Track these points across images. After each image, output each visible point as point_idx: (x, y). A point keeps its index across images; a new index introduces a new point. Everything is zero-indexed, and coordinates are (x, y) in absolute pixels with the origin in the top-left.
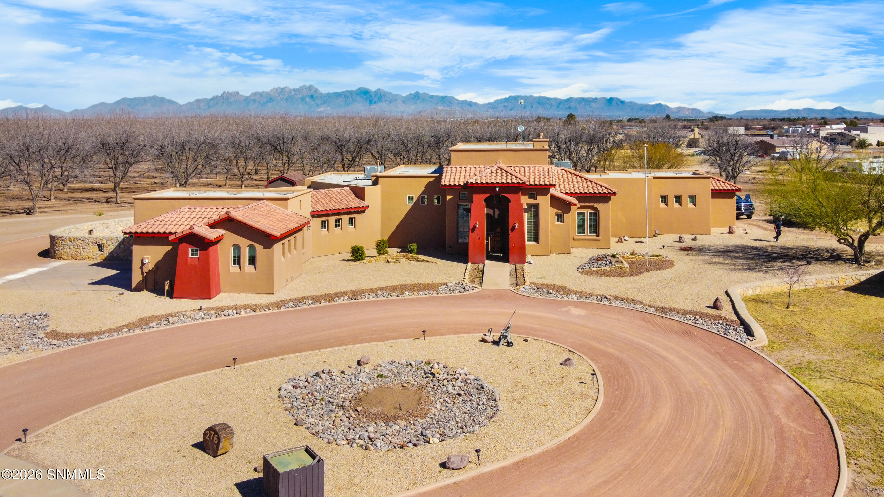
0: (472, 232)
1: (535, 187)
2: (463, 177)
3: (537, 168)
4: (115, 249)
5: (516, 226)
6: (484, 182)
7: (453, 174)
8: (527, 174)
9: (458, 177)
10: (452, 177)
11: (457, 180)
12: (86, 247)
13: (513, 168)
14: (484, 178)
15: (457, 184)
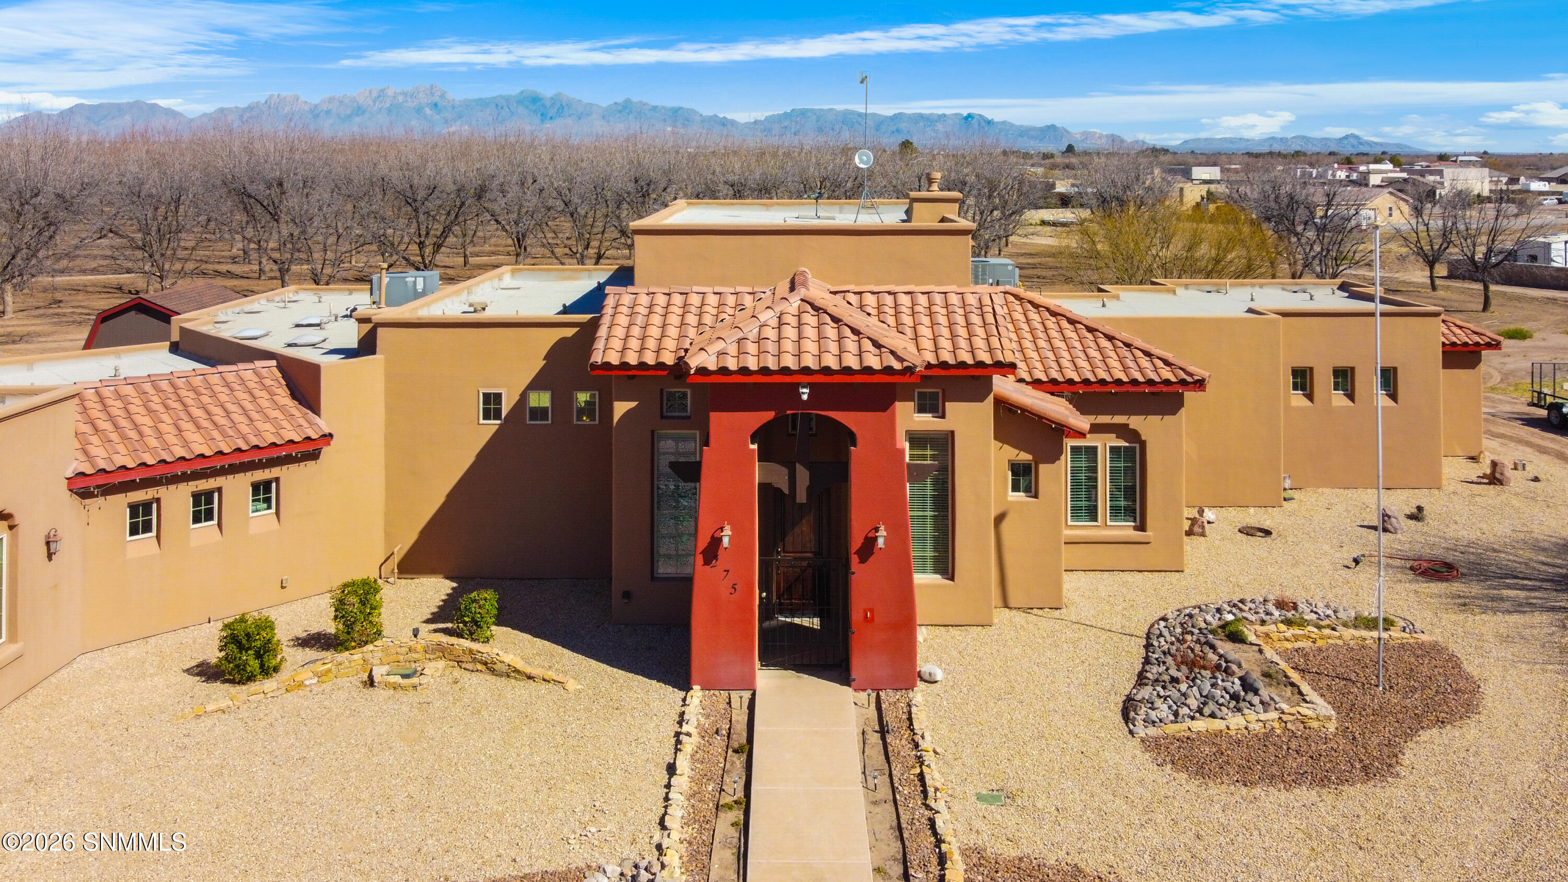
0: (707, 562)
1: (942, 373)
2: (673, 332)
3: (938, 299)
5: (881, 542)
6: (753, 364)
7: (640, 320)
8: (907, 320)
9: (654, 332)
10: (636, 331)
11: (651, 344)
13: (853, 298)
14: (752, 348)
15: (650, 359)
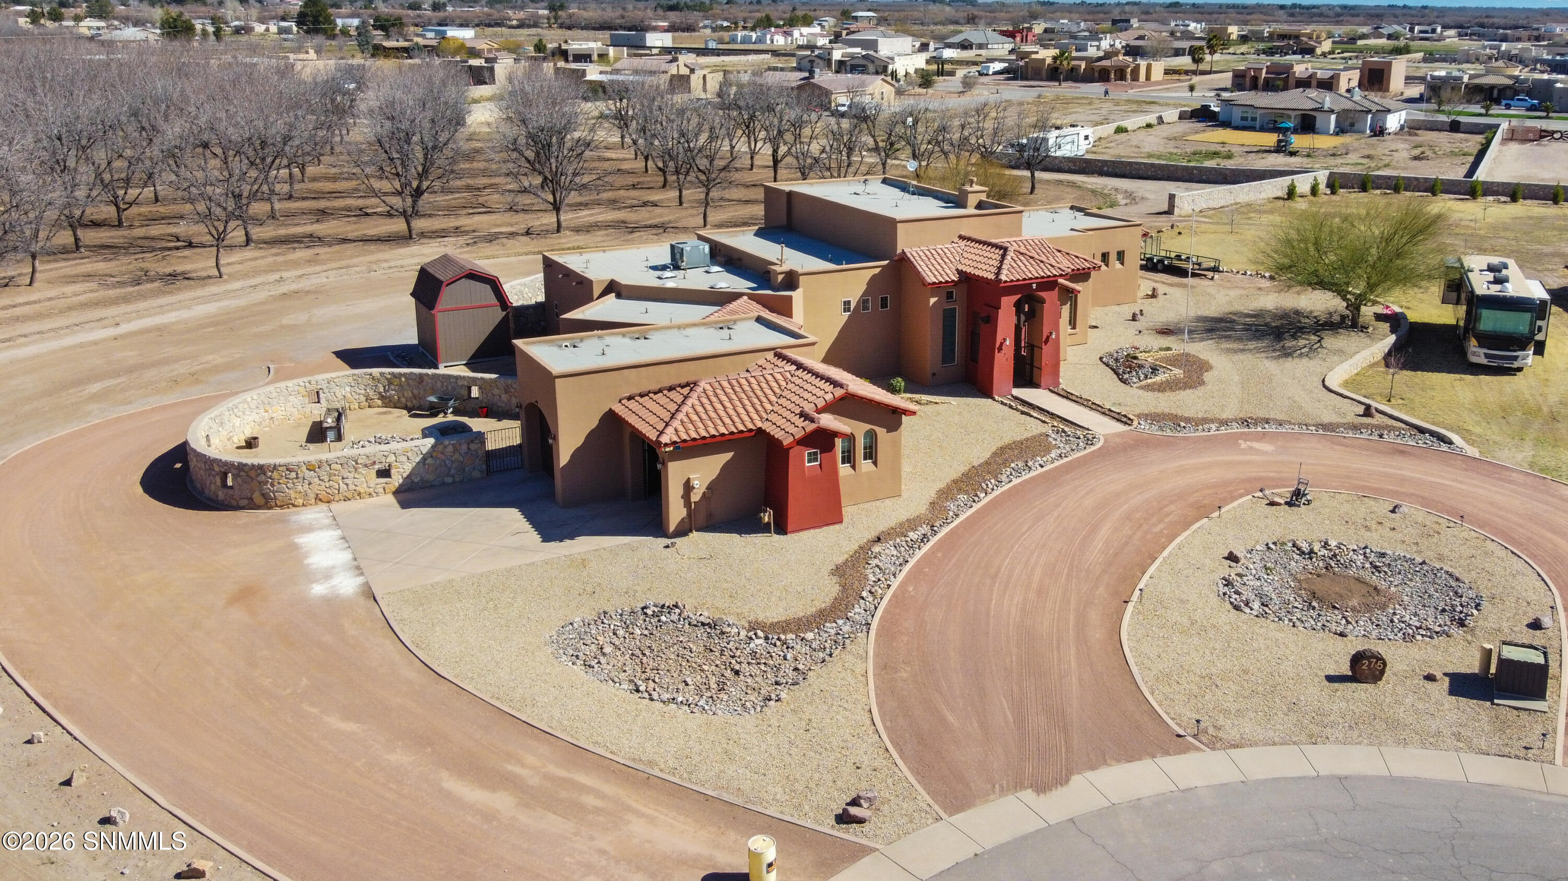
0: (999, 352)
2: (945, 266)
4: (413, 469)
5: (1052, 337)
7: (929, 264)
9: (938, 267)
10: (932, 268)
11: (941, 272)
12: (351, 475)
15: (947, 279)
